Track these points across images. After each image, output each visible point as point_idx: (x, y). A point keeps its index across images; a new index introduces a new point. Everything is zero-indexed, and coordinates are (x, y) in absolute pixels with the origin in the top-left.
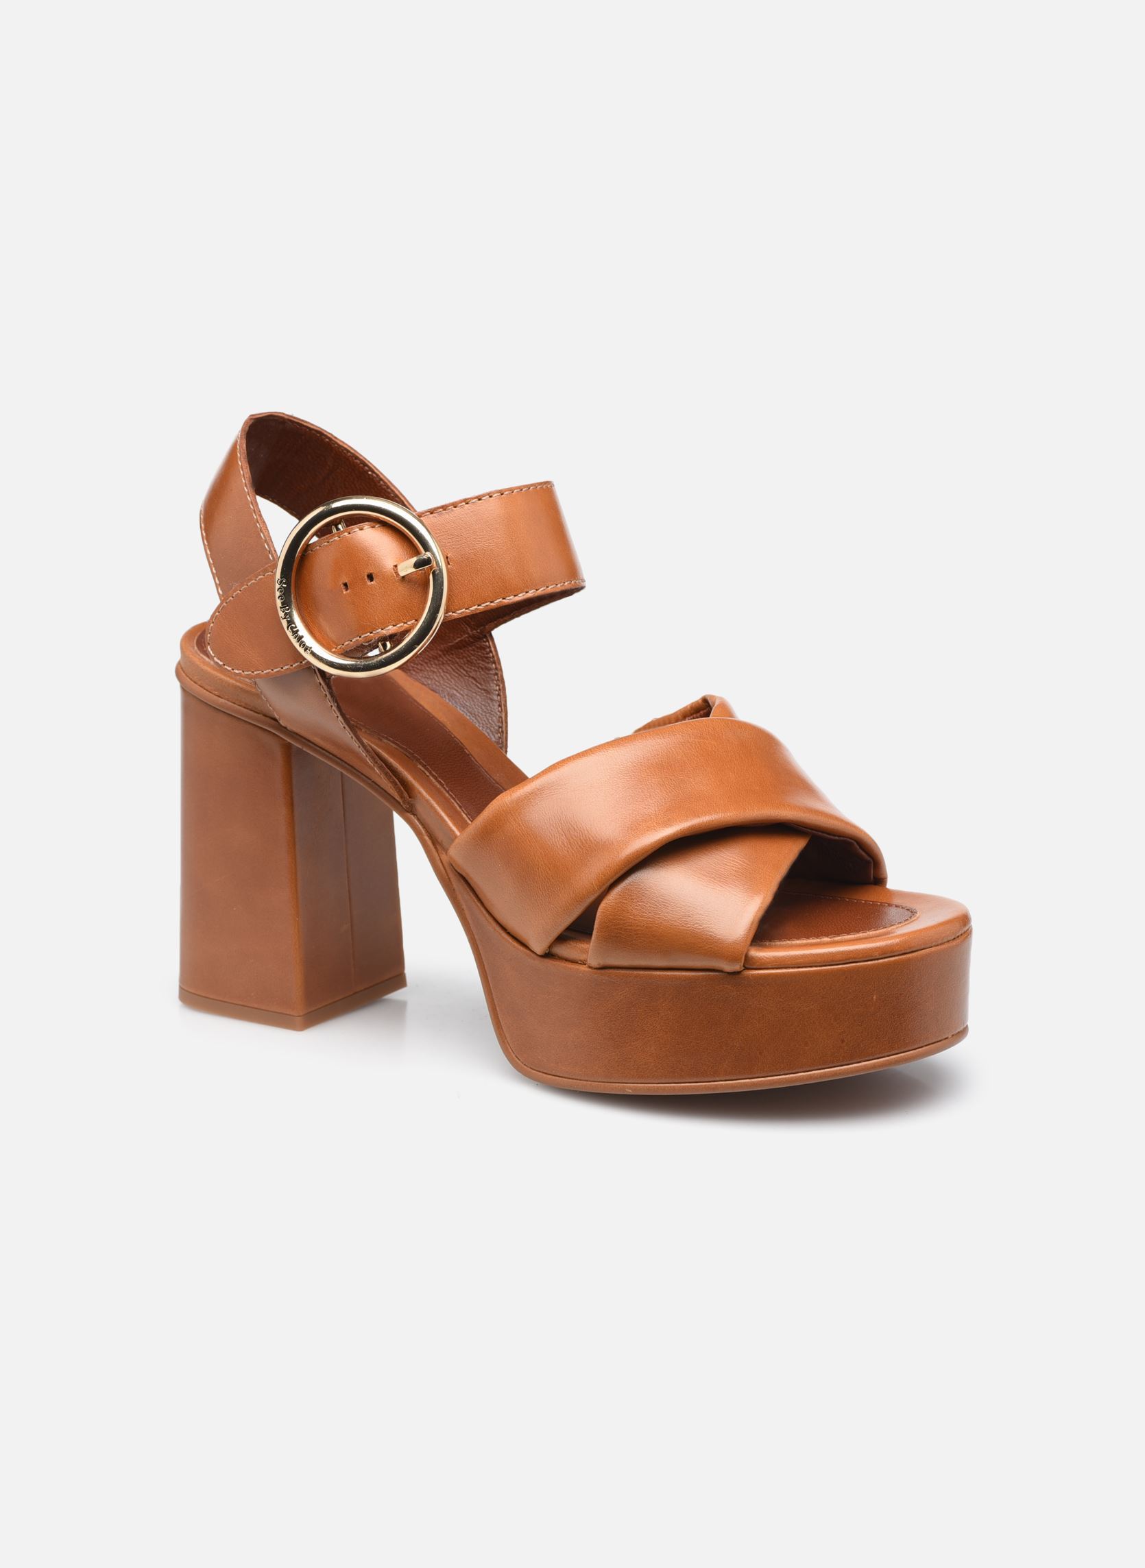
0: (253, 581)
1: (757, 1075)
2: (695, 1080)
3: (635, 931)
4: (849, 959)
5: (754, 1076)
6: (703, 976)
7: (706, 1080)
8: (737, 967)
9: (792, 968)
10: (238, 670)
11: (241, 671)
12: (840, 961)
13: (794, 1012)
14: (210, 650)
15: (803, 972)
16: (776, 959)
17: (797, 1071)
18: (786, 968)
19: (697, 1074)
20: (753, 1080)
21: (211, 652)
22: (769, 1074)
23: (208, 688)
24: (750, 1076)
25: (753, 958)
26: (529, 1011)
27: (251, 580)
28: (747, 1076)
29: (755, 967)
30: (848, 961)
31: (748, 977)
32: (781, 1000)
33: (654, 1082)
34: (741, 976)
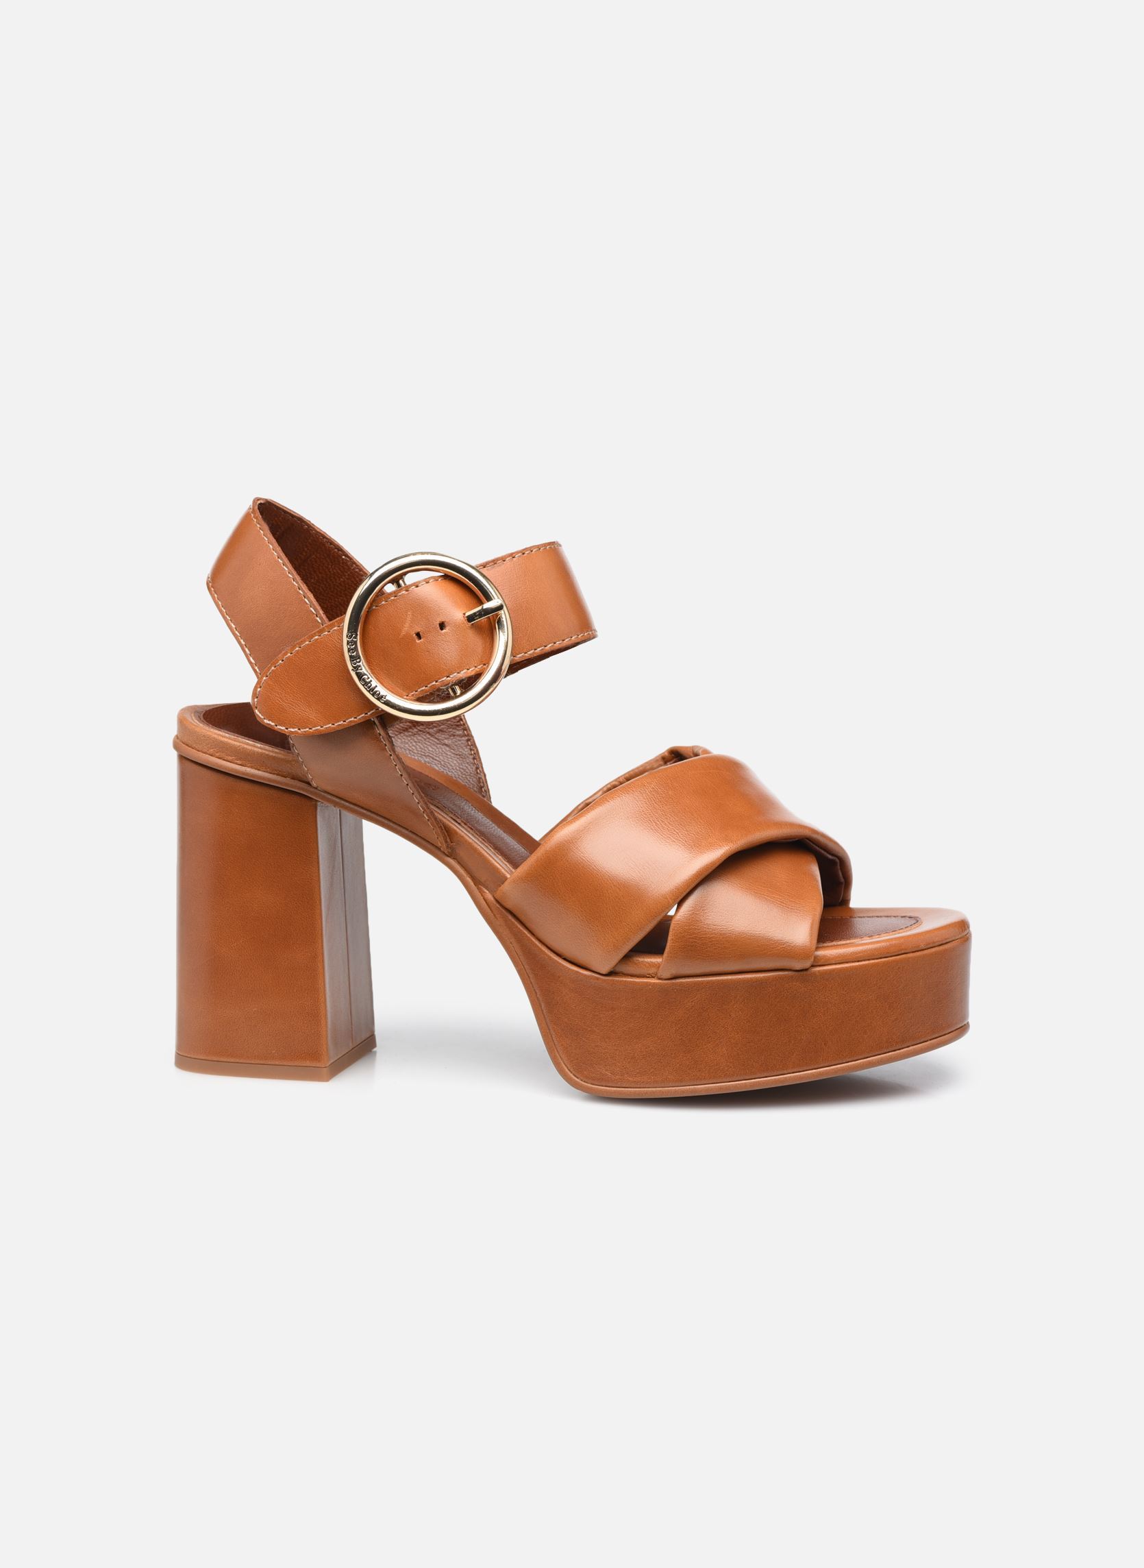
0: (307, 643)
1: (822, 1065)
2: (765, 1075)
3: (710, 938)
4: (901, 950)
5: (820, 1066)
6: (773, 976)
7: (775, 1074)
8: (807, 964)
9: (853, 962)
10: (293, 728)
11: (296, 729)
12: (895, 952)
13: (854, 1003)
14: (258, 713)
15: (863, 965)
16: (840, 956)
17: (857, 1058)
18: (847, 962)
19: (767, 1069)
20: (819, 1070)
21: (260, 716)
22: (833, 1063)
23: (230, 758)
24: (816, 1067)
25: (818, 956)
26: (589, 1029)
27: (305, 641)
28: (813, 1067)
29: (820, 964)
30: (900, 953)
31: (814, 973)
32: (844, 992)
33: (726, 1080)
34: (808, 972)
